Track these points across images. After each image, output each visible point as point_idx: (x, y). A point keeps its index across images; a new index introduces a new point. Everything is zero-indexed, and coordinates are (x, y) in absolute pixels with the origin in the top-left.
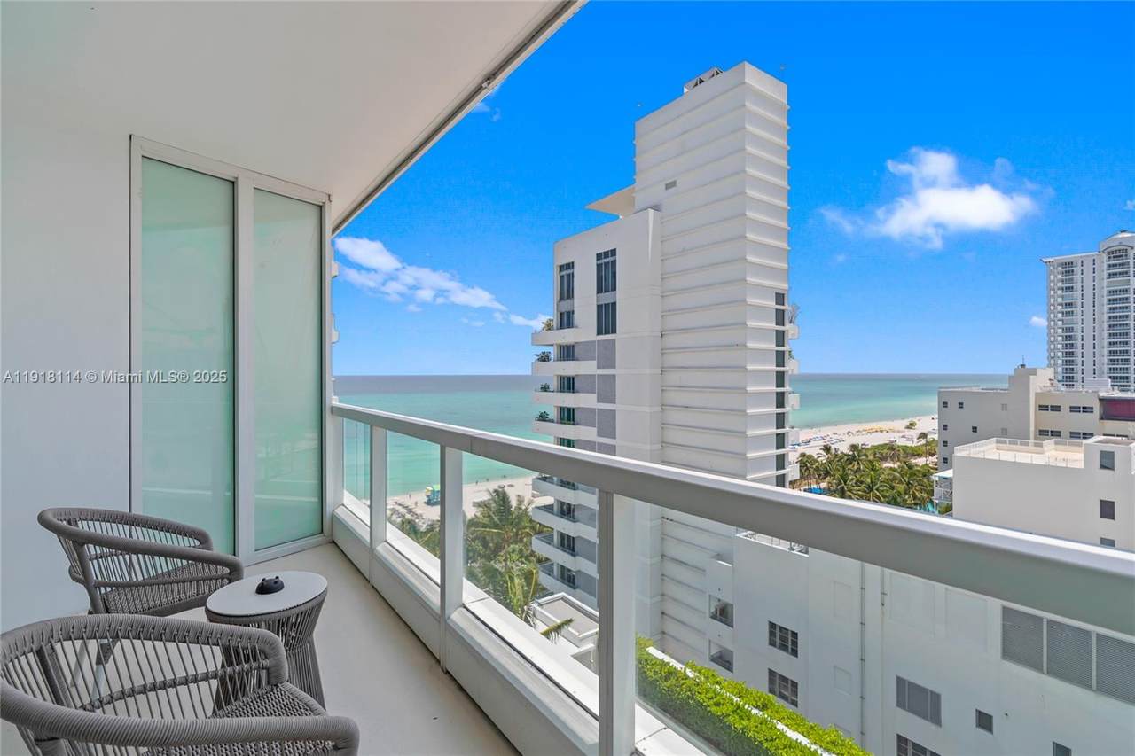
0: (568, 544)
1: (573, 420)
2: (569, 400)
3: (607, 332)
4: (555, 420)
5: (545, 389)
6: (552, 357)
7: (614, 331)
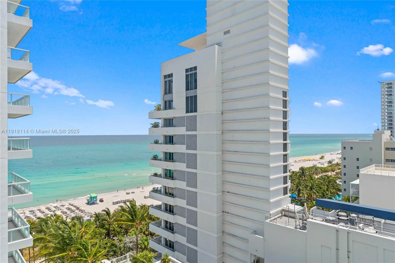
0: (170, 227)
1: (173, 159)
2: (170, 148)
3: (191, 112)
4: (162, 159)
5: (156, 142)
6: (160, 125)
7: (196, 111)
